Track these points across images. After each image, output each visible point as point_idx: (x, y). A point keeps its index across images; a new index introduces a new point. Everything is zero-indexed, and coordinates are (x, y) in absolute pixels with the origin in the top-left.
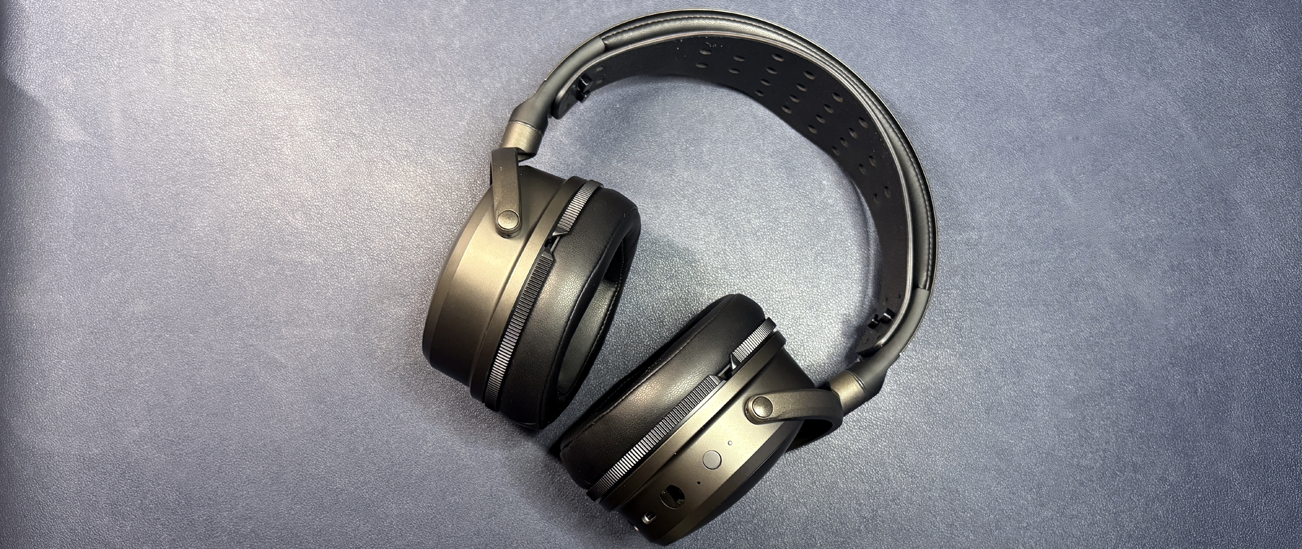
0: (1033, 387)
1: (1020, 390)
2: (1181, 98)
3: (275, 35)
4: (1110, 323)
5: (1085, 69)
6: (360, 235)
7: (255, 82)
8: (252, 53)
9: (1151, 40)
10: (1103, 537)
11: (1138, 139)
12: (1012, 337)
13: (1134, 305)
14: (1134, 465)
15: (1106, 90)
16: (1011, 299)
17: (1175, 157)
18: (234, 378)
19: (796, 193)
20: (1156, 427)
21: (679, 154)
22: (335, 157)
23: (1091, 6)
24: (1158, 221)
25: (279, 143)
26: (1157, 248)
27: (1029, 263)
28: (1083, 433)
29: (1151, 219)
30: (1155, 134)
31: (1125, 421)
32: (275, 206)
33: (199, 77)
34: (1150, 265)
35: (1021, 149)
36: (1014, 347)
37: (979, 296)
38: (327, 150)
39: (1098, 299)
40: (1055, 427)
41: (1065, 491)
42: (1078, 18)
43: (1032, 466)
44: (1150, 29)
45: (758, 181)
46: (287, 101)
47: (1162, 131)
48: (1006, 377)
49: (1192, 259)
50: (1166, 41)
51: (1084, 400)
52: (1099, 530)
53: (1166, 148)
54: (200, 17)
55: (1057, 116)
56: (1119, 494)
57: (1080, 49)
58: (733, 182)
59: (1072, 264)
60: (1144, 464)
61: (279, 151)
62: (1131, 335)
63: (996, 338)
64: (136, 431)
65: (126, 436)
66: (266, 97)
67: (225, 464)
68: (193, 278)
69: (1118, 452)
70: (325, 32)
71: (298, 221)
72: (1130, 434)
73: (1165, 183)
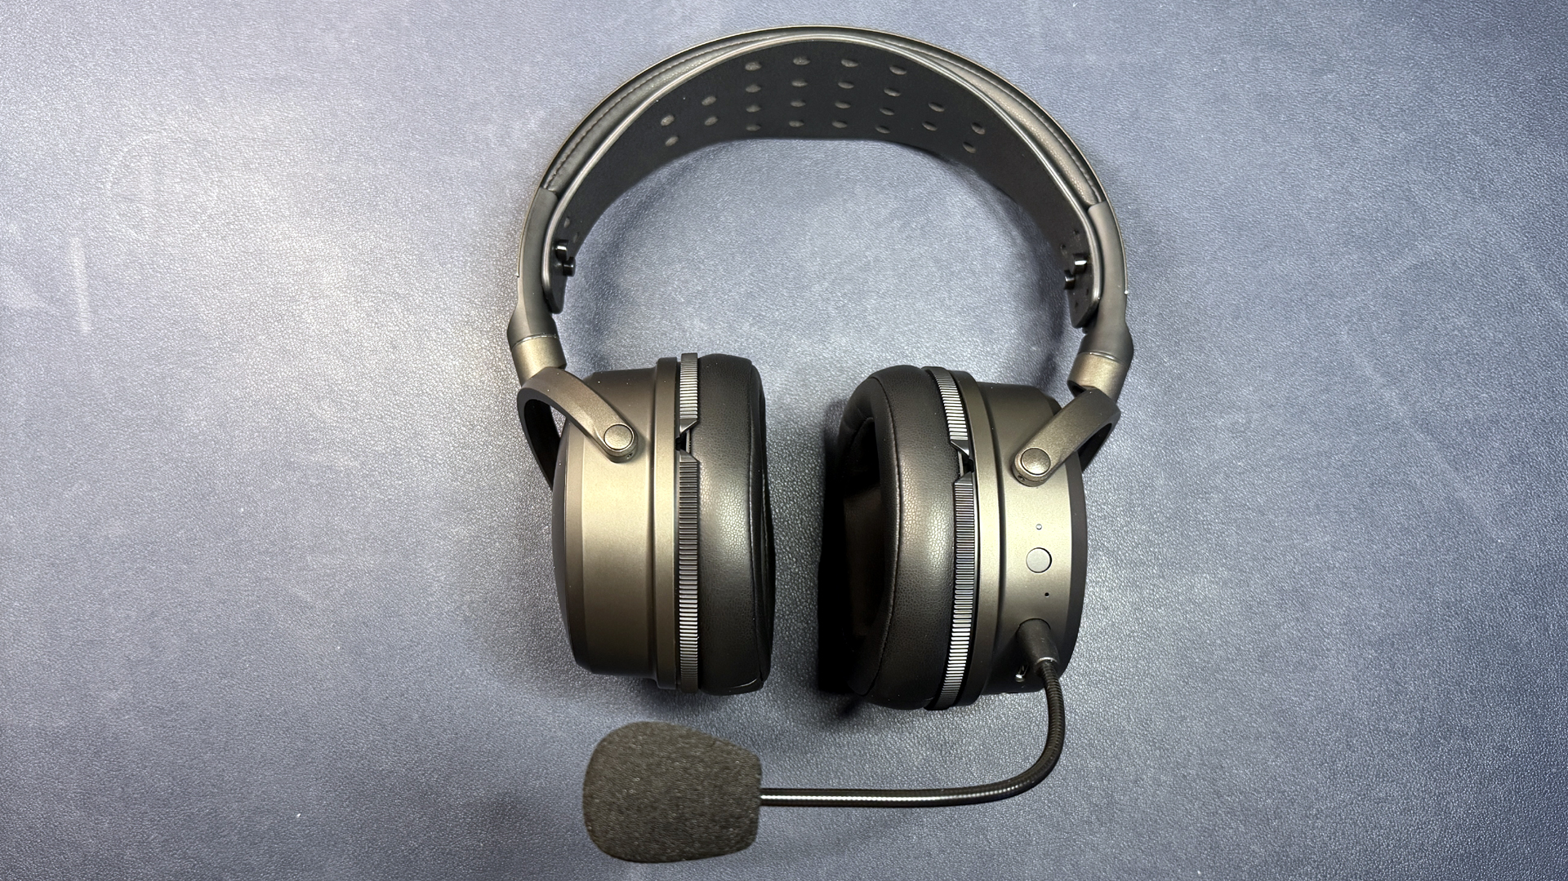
0: (1323, 624)
1: (1306, 629)
2: (1521, 227)
3: (289, 161)
5: (1388, 189)
6: (408, 429)
7: (263, 226)
10: (1422, 828)
11: (1461, 285)
12: (1294, 557)
13: (1460, 511)
14: (1464, 729)
15: (1418, 217)
17: (1513, 308)
18: (243, 623)
19: (995, 363)
20: (1492, 677)
21: (833, 313)
22: (373, 325)
23: (1395, 104)
24: (1491, 396)
25: (298, 307)
26: (1491, 432)
27: (1315, 456)
28: (1392, 687)
29: (1483, 393)
30: (1485, 277)
32: (294, 391)
33: (188, 221)
34: (1481, 456)
35: (1301, 299)
36: (1296, 571)
37: (1249, 502)
38: (362, 316)
39: (1409, 503)
40: (1353, 679)
41: (1369, 766)
42: (1377, 120)
43: (1323, 732)
44: (1476, 133)
45: (942, 348)
46: (308, 251)
47: (1495, 273)
48: (1286, 612)
49: (1539, 447)
51: (1393, 642)
52: (1416, 819)
53: (1502, 295)
54: (188, 139)
55: (1350, 254)
56: (1443, 769)
57: (1380, 162)
58: (908, 349)
59: (1374, 455)
60: (1477, 727)
61: (298, 319)
62: (1456, 552)
63: (1272, 558)
64: (114, 696)
65: (101, 702)
67: (233, 739)
68: (185, 489)
69: (1441, 712)
71: (327, 412)
72: (1457, 687)
73: (1501, 344)
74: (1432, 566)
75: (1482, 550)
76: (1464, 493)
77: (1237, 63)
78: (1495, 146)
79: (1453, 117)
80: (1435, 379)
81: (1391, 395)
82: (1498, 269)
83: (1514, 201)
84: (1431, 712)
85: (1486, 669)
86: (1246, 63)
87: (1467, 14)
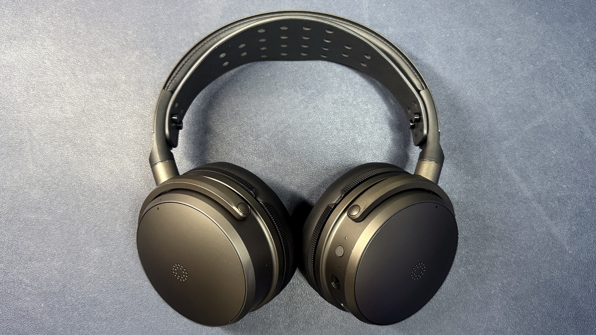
2: (582, 109)
3: (19, 75)
4: (538, 250)
5: (524, 92)
8: (5, 87)
9: (564, 73)
16: (479, 236)
17: (578, 146)
20: (565, 313)
26: (567, 203)
27: (489, 214)
29: (564, 185)
31: (546, 310)
34: (563, 213)
44: (564, 66)
45: (323, 164)
49: (588, 209)
50: (574, 73)
55: (507, 121)
57: (521, 79)
66: (14, 115)
70: (50, 73)
73: (572, 162)
74: (540, 263)
75: (562, 256)
76: (555, 230)
77: (458, 33)
78: (572, 72)
79: (553, 58)
80: (543, 178)
81: (523, 186)
82: (572, 128)
83: (579, 97)
84: (538, 329)
85: (562, 309)
86: (461, 32)
87: (561, 11)
